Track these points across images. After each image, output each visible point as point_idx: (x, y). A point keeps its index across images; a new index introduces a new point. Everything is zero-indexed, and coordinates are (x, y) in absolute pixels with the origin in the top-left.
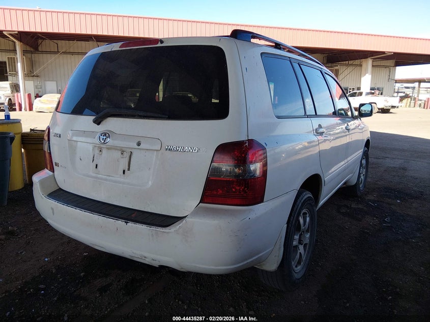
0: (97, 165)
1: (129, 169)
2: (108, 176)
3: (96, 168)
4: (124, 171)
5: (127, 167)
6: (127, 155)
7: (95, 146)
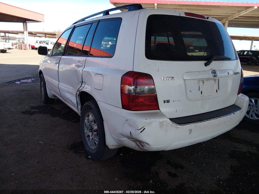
0: (202, 92)
1: (219, 89)
2: (209, 96)
3: (202, 93)
4: (217, 90)
5: (218, 88)
6: (217, 81)
7: (199, 80)
